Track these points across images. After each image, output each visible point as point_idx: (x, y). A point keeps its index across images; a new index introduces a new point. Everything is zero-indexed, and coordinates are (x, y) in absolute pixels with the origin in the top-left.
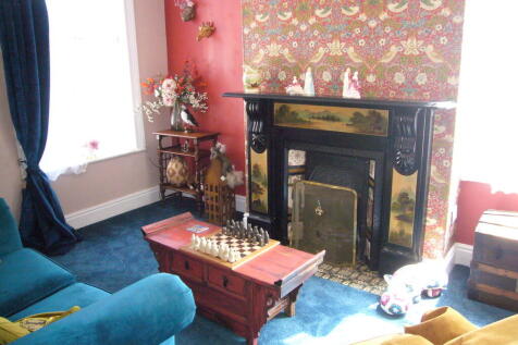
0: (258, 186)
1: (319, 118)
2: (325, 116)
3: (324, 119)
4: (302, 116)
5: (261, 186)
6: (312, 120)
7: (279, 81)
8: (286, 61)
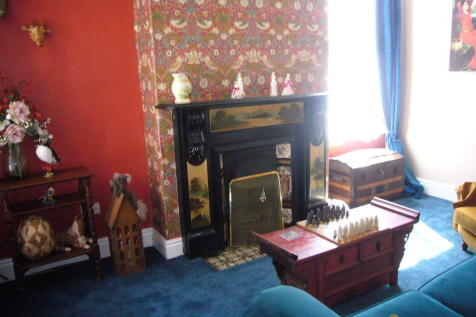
0: (197, 201)
1: (254, 117)
2: (259, 113)
3: (258, 117)
4: (239, 118)
5: (201, 200)
6: (248, 120)
7: (201, 89)
8: (207, 68)
